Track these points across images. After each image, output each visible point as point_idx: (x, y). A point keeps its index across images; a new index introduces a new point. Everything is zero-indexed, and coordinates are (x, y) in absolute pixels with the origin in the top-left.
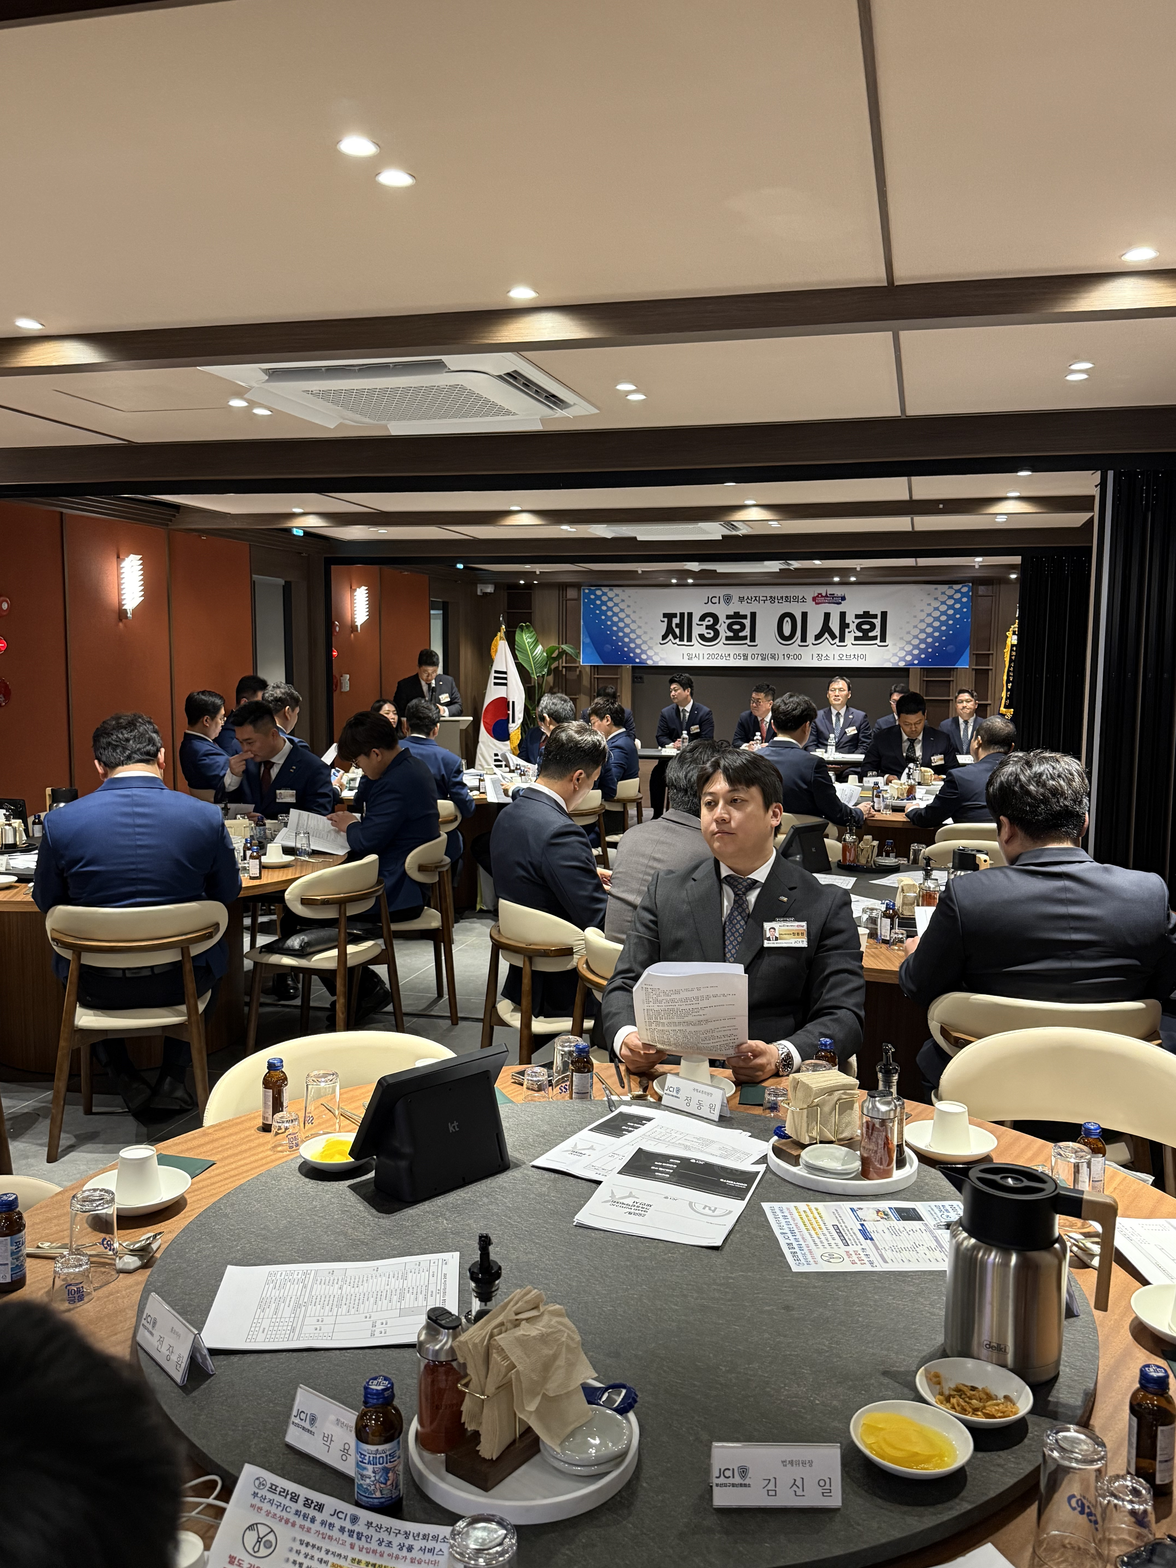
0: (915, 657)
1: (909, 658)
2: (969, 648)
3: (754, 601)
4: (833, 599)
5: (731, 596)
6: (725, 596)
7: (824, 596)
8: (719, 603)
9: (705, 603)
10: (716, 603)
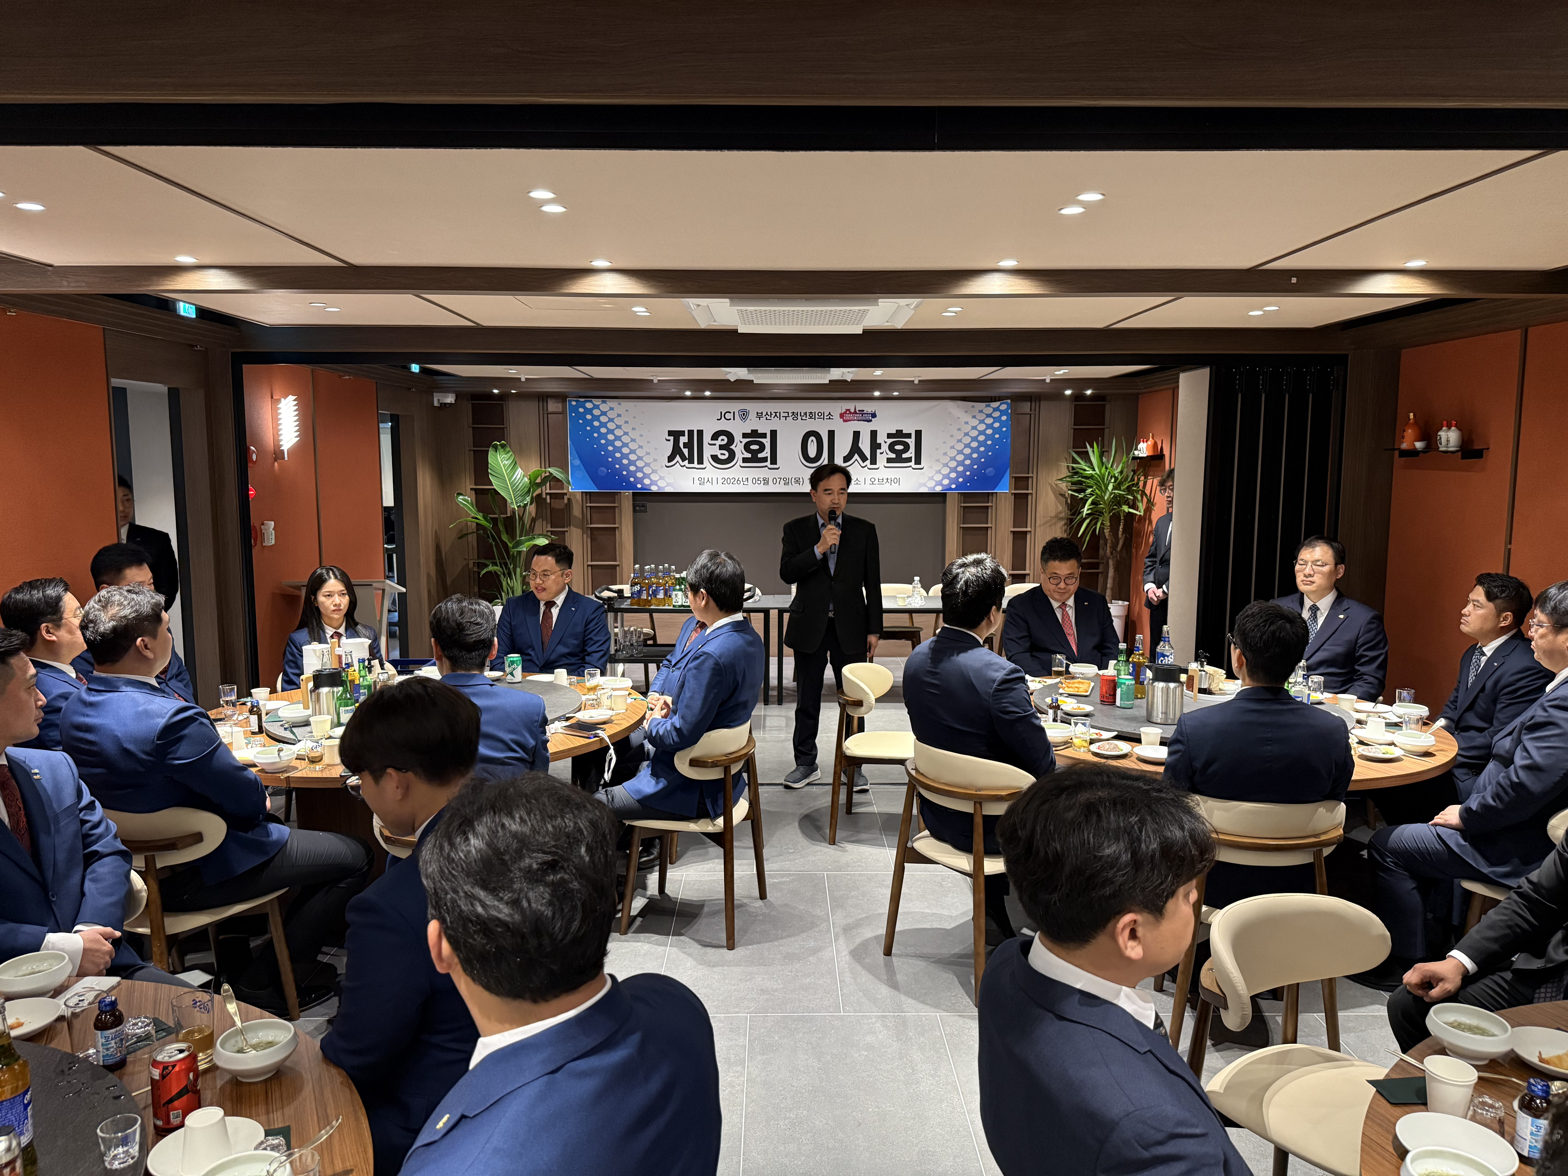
0: (952, 481)
1: (946, 482)
2: (1008, 471)
3: (774, 418)
4: (862, 416)
5: (747, 411)
6: (740, 411)
7: (852, 412)
8: (734, 419)
9: (718, 419)
10: (730, 419)
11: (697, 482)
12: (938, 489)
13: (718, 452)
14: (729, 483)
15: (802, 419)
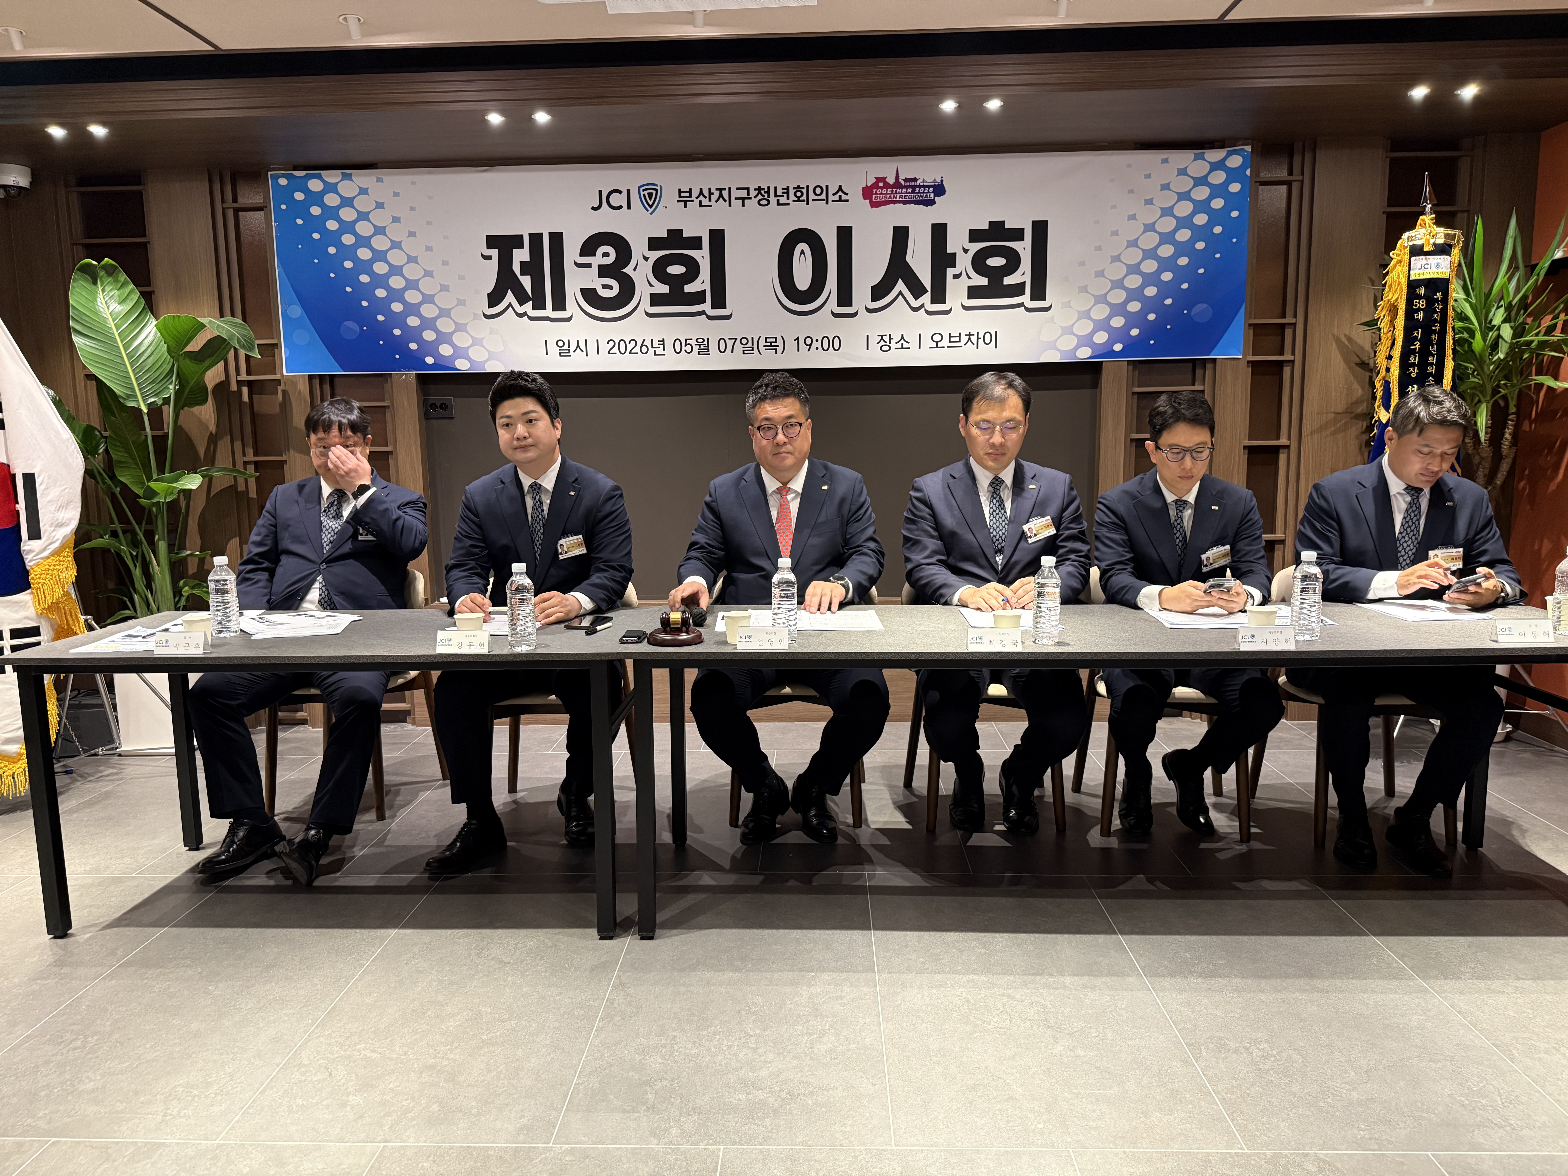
0: (1116, 335)
1: (1101, 338)
2: (1242, 311)
3: (716, 201)
4: (913, 192)
5: (658, 188)
6: (642, 189)
7: (891, 183)
8: (629, 208)
9: (593, 209)
10: (620, 207)
11: (554, 350)
12: (1084, 354)
13: (597, 283)
14: (623, 351)
15: (778, 204)
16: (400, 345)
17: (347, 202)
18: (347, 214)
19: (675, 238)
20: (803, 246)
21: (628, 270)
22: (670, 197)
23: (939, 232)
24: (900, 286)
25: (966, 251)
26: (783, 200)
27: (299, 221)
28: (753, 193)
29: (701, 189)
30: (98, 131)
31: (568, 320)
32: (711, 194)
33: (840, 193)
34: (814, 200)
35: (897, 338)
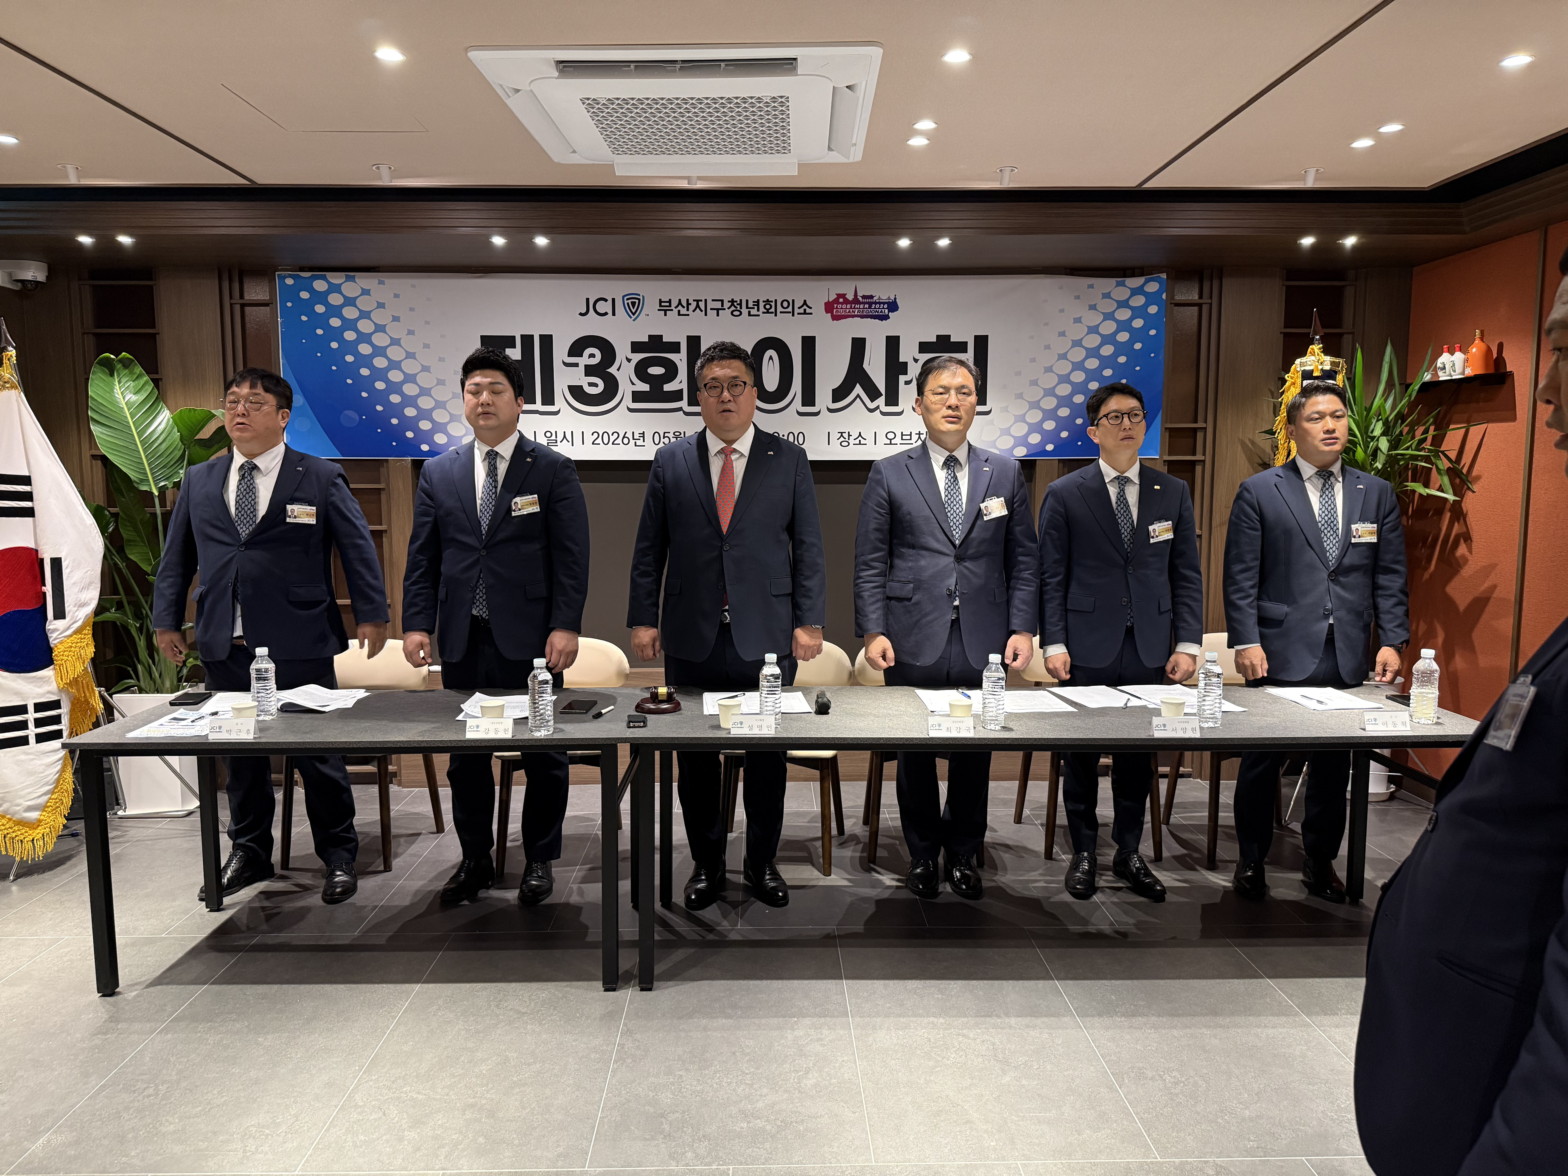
0: (1048, 436)
1: (1035, 439)
3: (694, 311)
4: (870, 307)
5: (641, 298)
6: (625, 298)
7: (851, 299)
8: (614, 314)
9: (581, 314)
10: (606, 314)
12: (1020, 453)
13: (583, 381)
14: (606, 441)
15: (750, 315)
16: (397, 433)
17: (350, 302)
18: (350, 313)
19: (656, 343)
20: (771, 352)
21: (612, 370)
22: (651, 307)
23: (893, 344)
24: (858, 390)
25: (916, 361)
26: (754, 312)
27: (304, 318)
28: (727, 305)
29: (680, 300)
30: (125, 240)
31: (557, 413)
32: (688, 304)
33: (805, 307)
34: (781, 312)
35: (855, 435)
